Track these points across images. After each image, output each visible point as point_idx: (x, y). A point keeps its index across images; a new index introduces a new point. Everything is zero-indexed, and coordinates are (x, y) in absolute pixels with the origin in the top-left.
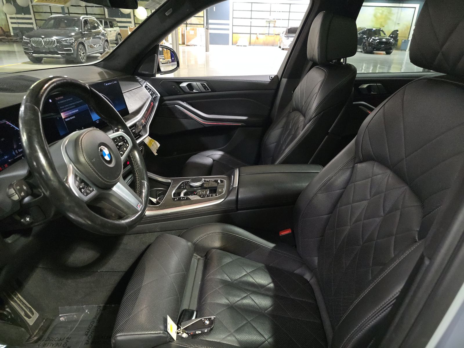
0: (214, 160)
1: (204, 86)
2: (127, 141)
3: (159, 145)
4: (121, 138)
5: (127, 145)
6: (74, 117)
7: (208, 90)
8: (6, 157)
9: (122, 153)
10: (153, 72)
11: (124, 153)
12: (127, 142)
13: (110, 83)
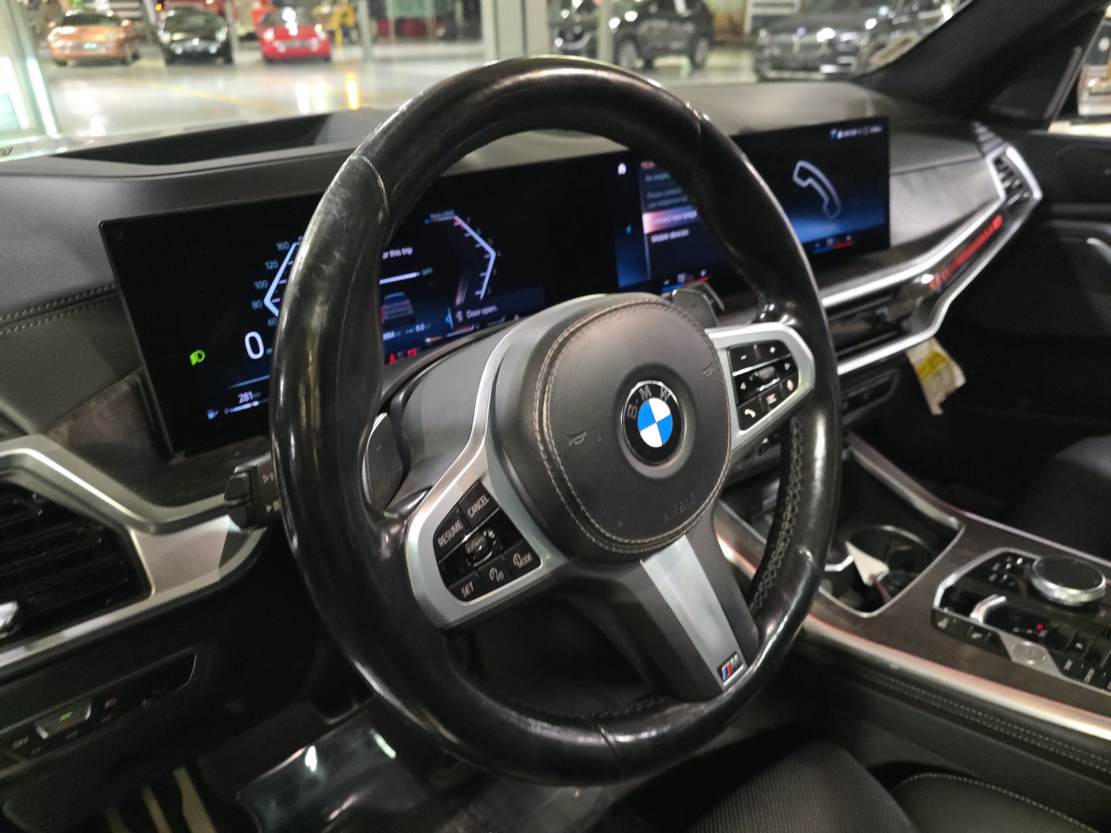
2: (794, 369)
3: (960, 380)
4: (773, 350)
5: (790, 384)
6: (685, 233)
8: (420, 328)
9: (753, 414)
11: (761, 412)
12: (793, 374)
13: (854, 132)
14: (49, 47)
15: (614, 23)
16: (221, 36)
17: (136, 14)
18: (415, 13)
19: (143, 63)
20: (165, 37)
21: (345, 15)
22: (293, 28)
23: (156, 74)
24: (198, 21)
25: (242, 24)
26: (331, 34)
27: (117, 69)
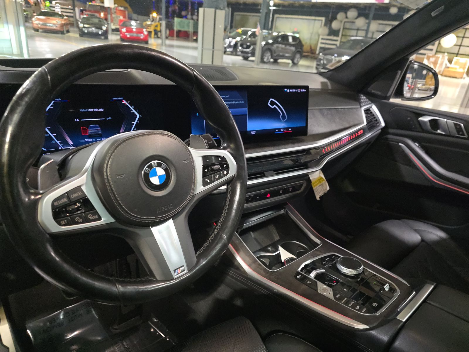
0: (423, 241)
1: (458, 127)
2: (228, 167)
3: (328, 189)
4: (220, 159)
5: (225, 173)
7: (463, 134)
9: (209, 181)
10: (387, 93)
11: (211, 182)
12: (227, 169)
13: (294, 90)
14: (32, 23)
15: (264, 43)
16: (104, 28)
17: (72, 15)
18: (185, 29)
19: (70, 34)
20: (81, 25)
21: (156, 26)
22: (134, 28)
23: (75, 39)
24: (96, 21)
25: (114, 24)
26: (150, 33)
27: (60, 35)
